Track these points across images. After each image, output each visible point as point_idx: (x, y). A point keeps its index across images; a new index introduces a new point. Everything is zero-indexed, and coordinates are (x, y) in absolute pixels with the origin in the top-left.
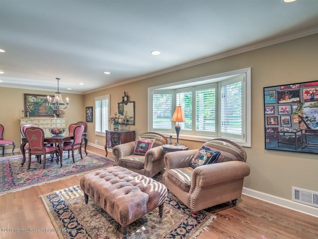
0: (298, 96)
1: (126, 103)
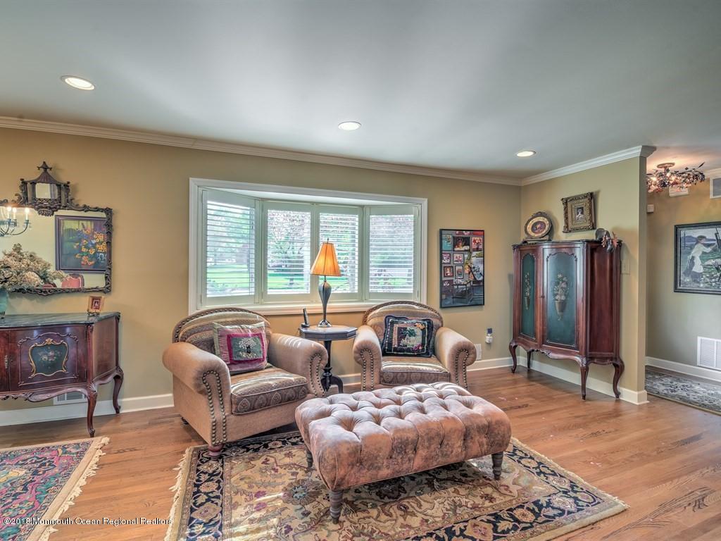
0: (469, 245)
1: (50, 208)
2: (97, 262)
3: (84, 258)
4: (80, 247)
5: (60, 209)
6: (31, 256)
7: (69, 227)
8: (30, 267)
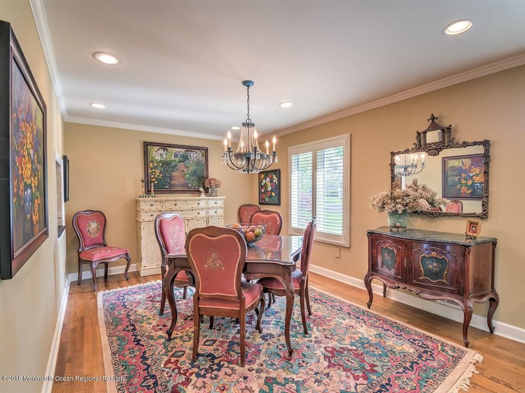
1: (437, 149)
2: (474, 191)
3: (463, 187)
4: (460, 180)
5: (444, 149)
6: (423, 187)
7: (452, 165)
8: (422, 195)
